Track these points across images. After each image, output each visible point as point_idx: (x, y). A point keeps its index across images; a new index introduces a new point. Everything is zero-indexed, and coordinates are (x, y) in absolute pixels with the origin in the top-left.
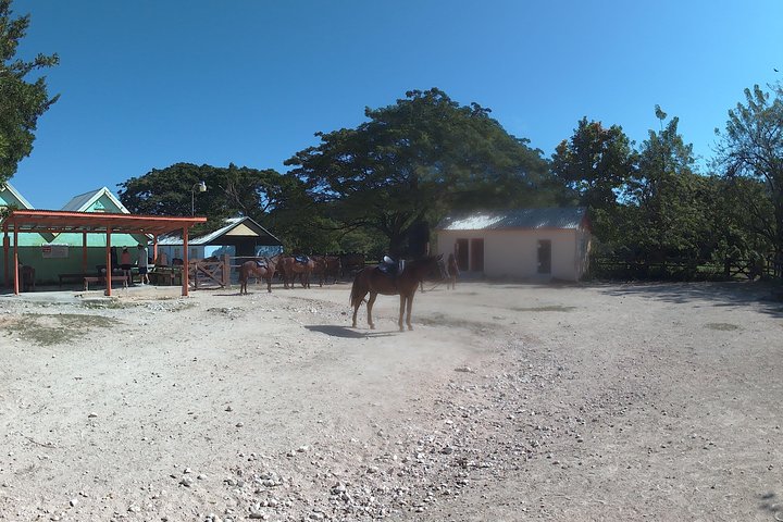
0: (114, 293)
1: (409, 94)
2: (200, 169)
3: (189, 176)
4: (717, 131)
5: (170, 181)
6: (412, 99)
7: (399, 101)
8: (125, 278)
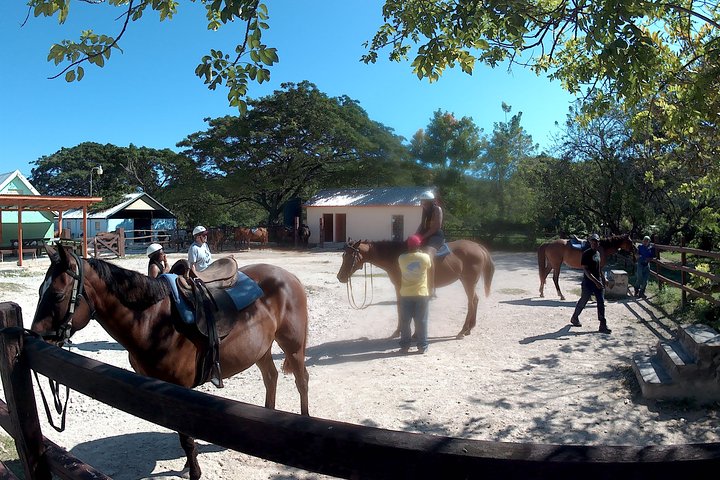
0: (25, 263)
1: (283, 85)
2: (105, 148)
3: (94, 155)
4: (556, 123)
5: (77, 160)
6: (286, 90)
7: (276, 92)
8: (34, 250)
